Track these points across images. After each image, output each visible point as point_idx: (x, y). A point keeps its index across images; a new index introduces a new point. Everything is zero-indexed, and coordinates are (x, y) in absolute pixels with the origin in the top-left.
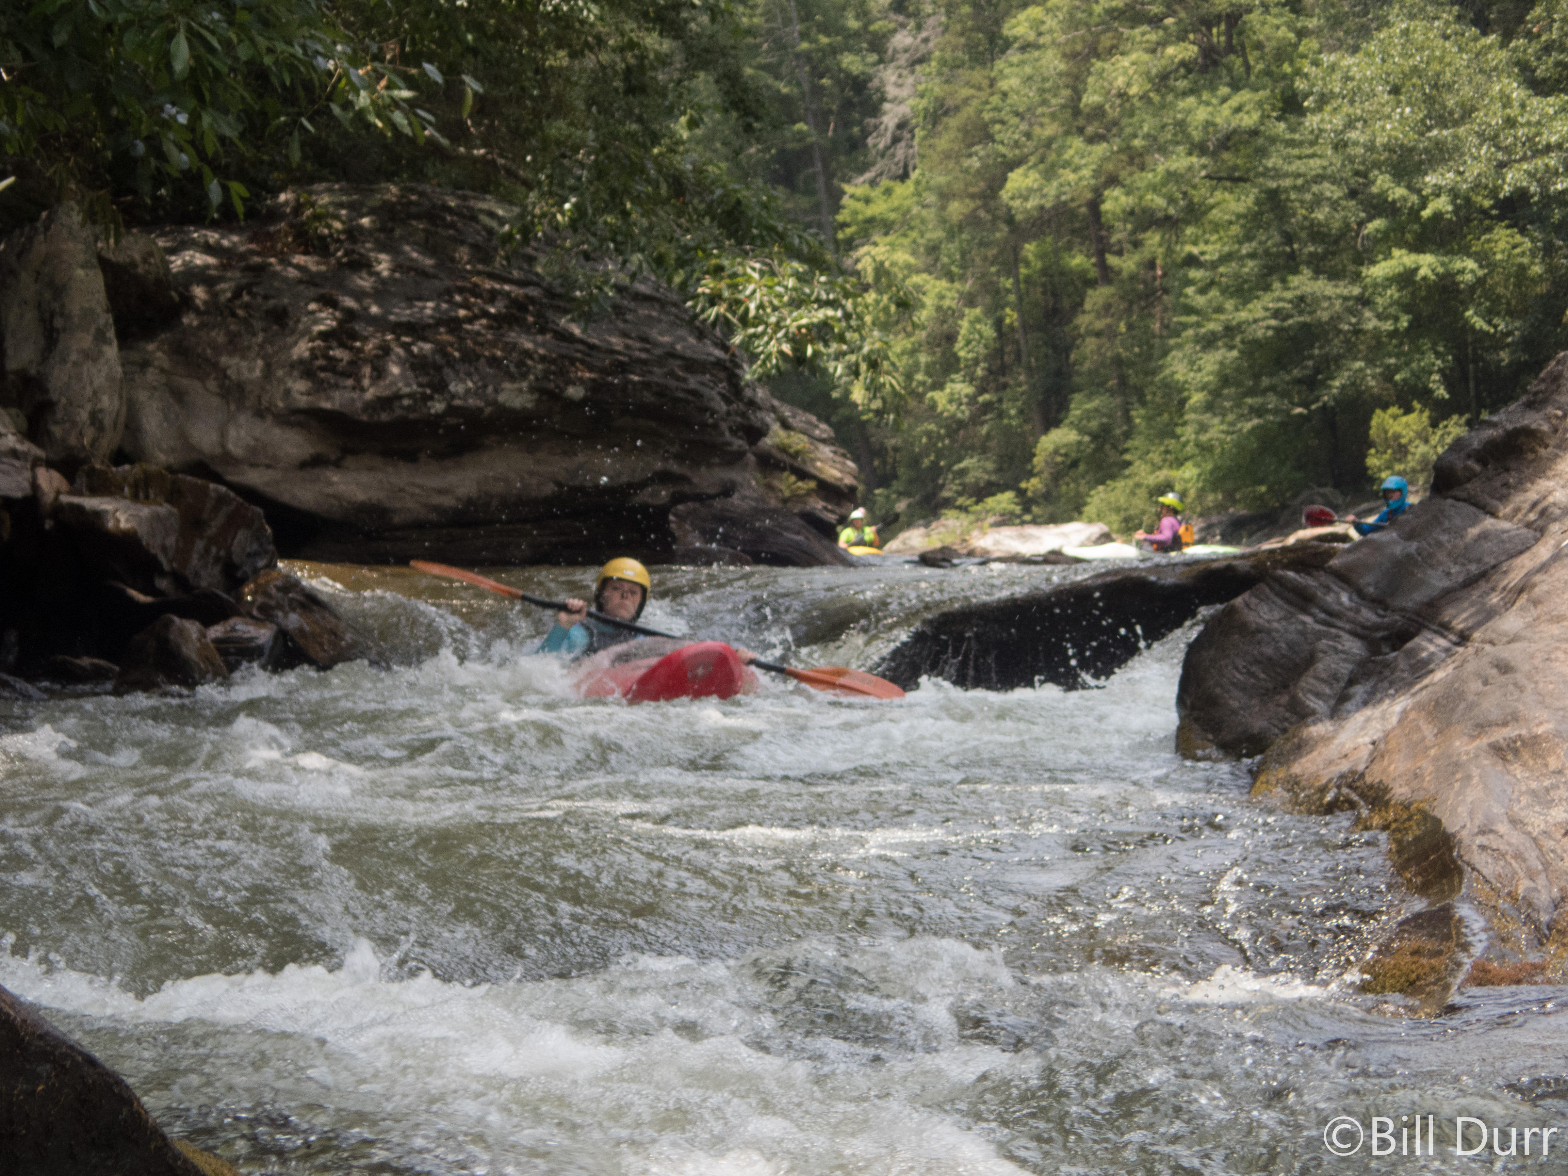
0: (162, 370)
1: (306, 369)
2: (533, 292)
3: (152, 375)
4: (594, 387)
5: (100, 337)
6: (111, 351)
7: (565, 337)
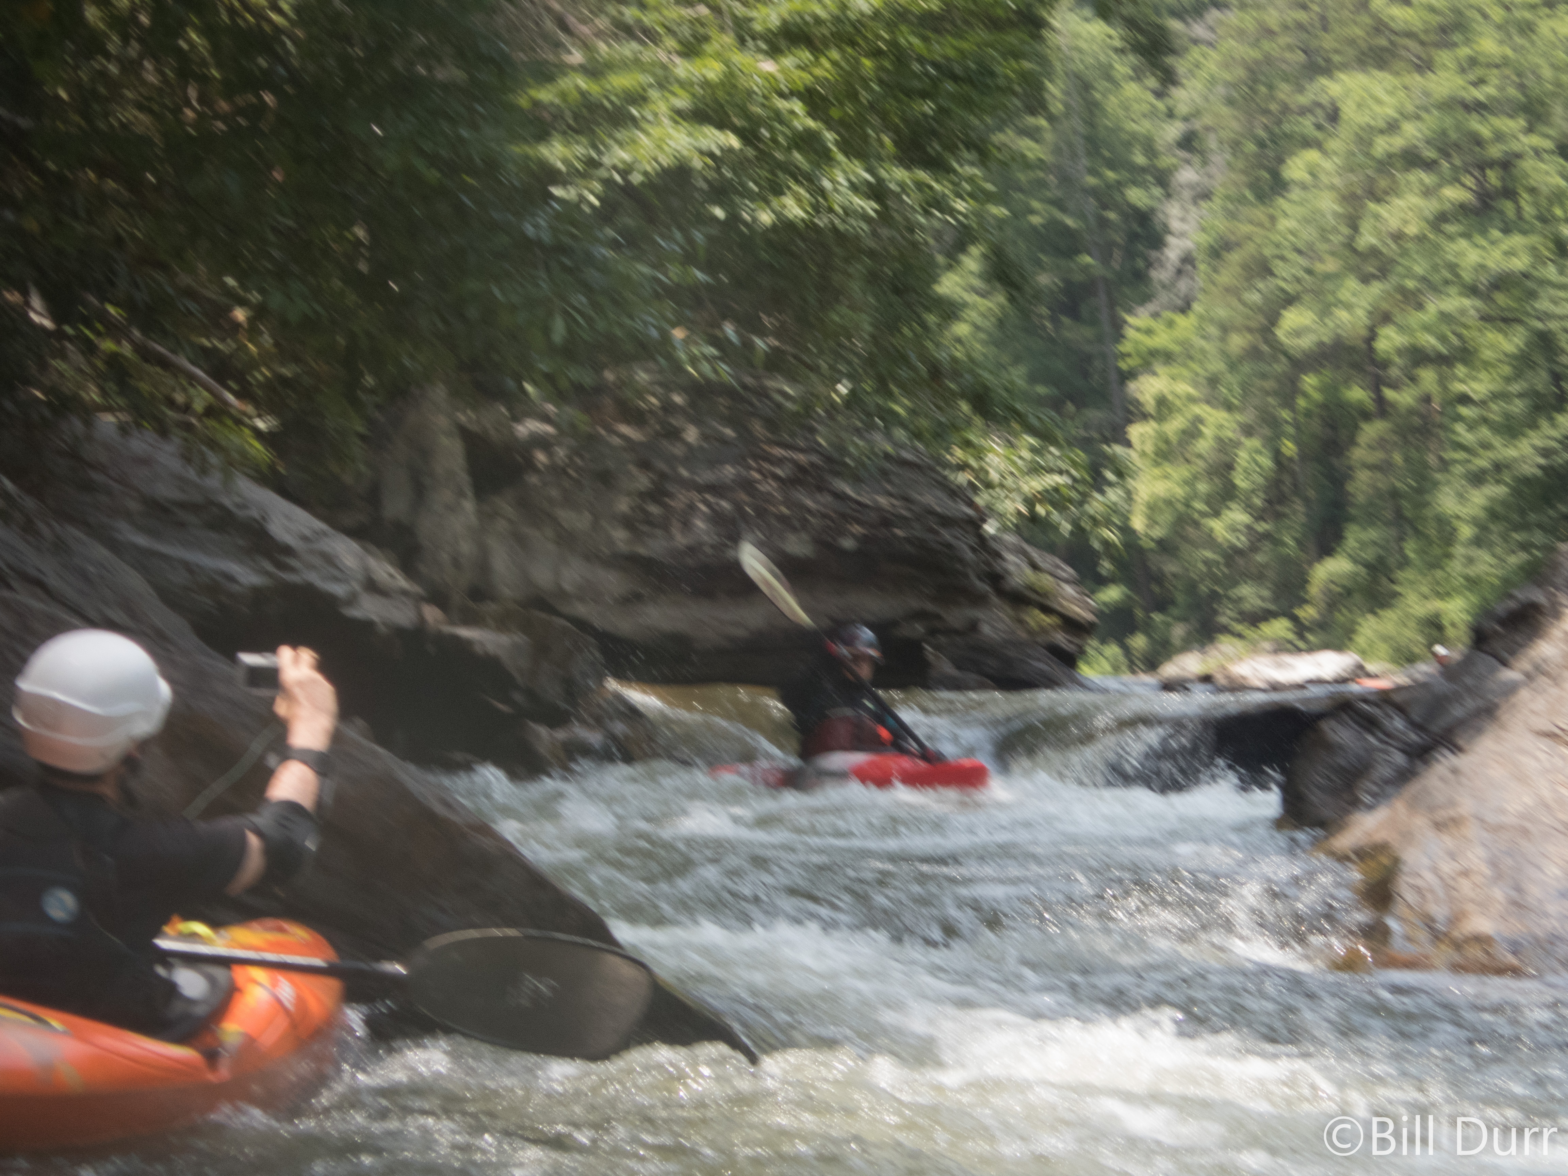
0: (510, 521)
1: (628, 523)
2: (815, 458)
3: (501, 525)
4: (863, 540)
5: (461, 494)
6: (469, 505)
7: (841, 497)
